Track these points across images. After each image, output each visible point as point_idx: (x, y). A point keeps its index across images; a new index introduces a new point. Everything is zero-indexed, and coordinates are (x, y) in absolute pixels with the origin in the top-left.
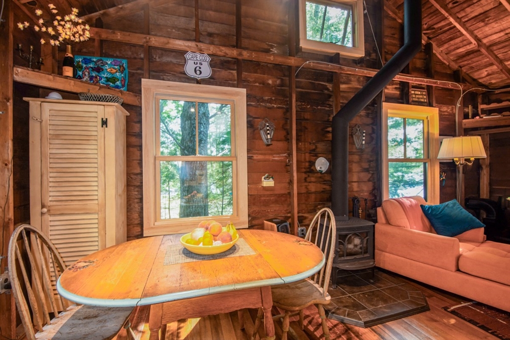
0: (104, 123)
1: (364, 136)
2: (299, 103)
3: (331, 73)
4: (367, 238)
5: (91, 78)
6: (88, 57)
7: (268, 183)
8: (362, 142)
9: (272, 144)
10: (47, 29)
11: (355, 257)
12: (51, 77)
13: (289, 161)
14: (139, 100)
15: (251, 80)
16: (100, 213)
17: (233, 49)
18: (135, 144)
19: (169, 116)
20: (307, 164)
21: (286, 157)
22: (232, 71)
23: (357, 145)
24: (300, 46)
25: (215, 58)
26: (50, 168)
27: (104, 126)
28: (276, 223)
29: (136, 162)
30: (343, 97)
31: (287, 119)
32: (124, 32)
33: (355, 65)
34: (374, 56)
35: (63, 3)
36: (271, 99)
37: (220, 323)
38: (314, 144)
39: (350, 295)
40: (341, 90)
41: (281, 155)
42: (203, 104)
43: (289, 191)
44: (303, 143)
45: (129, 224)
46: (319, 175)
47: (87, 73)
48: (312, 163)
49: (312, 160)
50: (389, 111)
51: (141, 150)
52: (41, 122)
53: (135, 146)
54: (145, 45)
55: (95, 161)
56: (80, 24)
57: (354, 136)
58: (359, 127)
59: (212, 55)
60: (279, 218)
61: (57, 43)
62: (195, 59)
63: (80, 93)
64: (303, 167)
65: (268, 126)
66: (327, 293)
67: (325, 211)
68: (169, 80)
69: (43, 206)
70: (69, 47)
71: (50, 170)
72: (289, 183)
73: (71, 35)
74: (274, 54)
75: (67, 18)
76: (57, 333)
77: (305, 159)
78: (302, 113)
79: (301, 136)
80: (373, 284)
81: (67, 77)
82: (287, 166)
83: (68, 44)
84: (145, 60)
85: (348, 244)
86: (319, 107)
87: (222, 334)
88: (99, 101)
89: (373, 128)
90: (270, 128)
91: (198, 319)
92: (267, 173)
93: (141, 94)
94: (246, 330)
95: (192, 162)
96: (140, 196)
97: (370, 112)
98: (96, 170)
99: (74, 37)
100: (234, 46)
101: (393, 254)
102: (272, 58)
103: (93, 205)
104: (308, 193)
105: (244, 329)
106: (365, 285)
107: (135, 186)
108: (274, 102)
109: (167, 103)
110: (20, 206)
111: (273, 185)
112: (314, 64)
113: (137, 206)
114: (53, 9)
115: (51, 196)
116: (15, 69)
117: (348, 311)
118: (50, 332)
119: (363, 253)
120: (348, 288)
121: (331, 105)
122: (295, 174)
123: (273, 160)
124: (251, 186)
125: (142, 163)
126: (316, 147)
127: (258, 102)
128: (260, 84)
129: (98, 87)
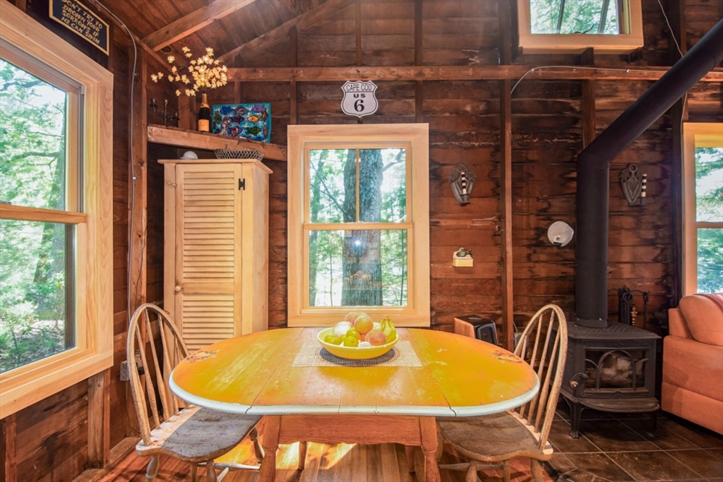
0: (242, 184)
1: (643, 184)
2: (518, 137)
3: (577, 83)
4: (643, 360)
5: (230, 130)
6: (227, 106)
7: (463, 261)
8: (641, 194)
9: (469, 203)
10: (181, 78)
11: (618, 390)
12: (185, 134)
13: (499, 228)
14: (285, 153)
15: (437, 109)
16: (235, 294)
17: (410, 67)
18: (280, 209)
19: (331, 172)
20: (532, 233)
21: (493, 221)
22: (407, 100)
23: (630, 201)
24: (520, 46)
25: (384, 85)
26: (185, 239)
27: (242, 188)
28: (474, 324)
29: (281, 232)
30: (602, 120)
31: (497, 162)
32: (267, 69)
33: (625, 63)
34: (663, 44)
35: (198, 43)
36: (470, 133)
37: (380, 458)
38: (545, 200)
39: (604, 453)
40: (597, 107)
41: (486, 219)
42: (374, 151)
43: (499, 275)
44: (525, 200)
45: (271, 310)
46: (555, 250)
47: (224, 126)
48: (544, 231)
49: (541, 226)
50: (697, 137)
51: (286, 216)
52: (176, 187)
53: (280, 212)
54: (292, 81)
55: (232, 231)
56: (216, 66)
57: (624, 184)
58: (634, 169)
59: (379, 81)
60: (481, 316)
61: (193, 93)
62: (355, 90)
63: (217, 150)
64: (525, 237)
65: (463, 176)
66: (548, 443)
67: (551, 310)
68: (321, 123)
69: (177, 284)
70: (205, 95)
71: (184, 242)
72: (499, 263)
73: (206, 80)
74: (475, 65)
75: (200, 61)
76: (174, 433)
77: (528, 224)
78: (524, 151)
79: (522, 188)
80: (652, 439)
81: (202, 132)
82: (497, 236)
83: (204, 93)
84: (292, 101)
85: (604, 367)
86: (555, 140)
87: (382, 474)
88: (236, 158)
89: (663, 169)
90: (467, 178)
91: (351, 446)
92: (461, 246)
93: (287, 145)
94: (417, 474)
95: (358, 230)
96: (284, 276)
97: (657, 140)
98: (232, 242)
99: (210, 82)
100: (411, 64)
101: (699, 393)
102: (470, 72)
103: (228, 284)
104: (534, 279)
105: (414, 472)
106: (635, 439)
107: (279, 262)
108: (475, 138)
109: (329, 154)
110: (156, 282)
111: (472, 265)
112: (545, 72)
113: (281, 287)
114: (188, 52)
115: (185, 272)
116: (149, 127)
117: (596, 478)
118: (166, 431)
119: (634, 385)
120: (600, 441)
121: (578, 135)
122: (509, 249)
123: (472, 228)
124: (436, 266)
125: (287, 233)
126: (550, 205)
127: (449, 141)
128: (451, 113)
129: (237, 141)
